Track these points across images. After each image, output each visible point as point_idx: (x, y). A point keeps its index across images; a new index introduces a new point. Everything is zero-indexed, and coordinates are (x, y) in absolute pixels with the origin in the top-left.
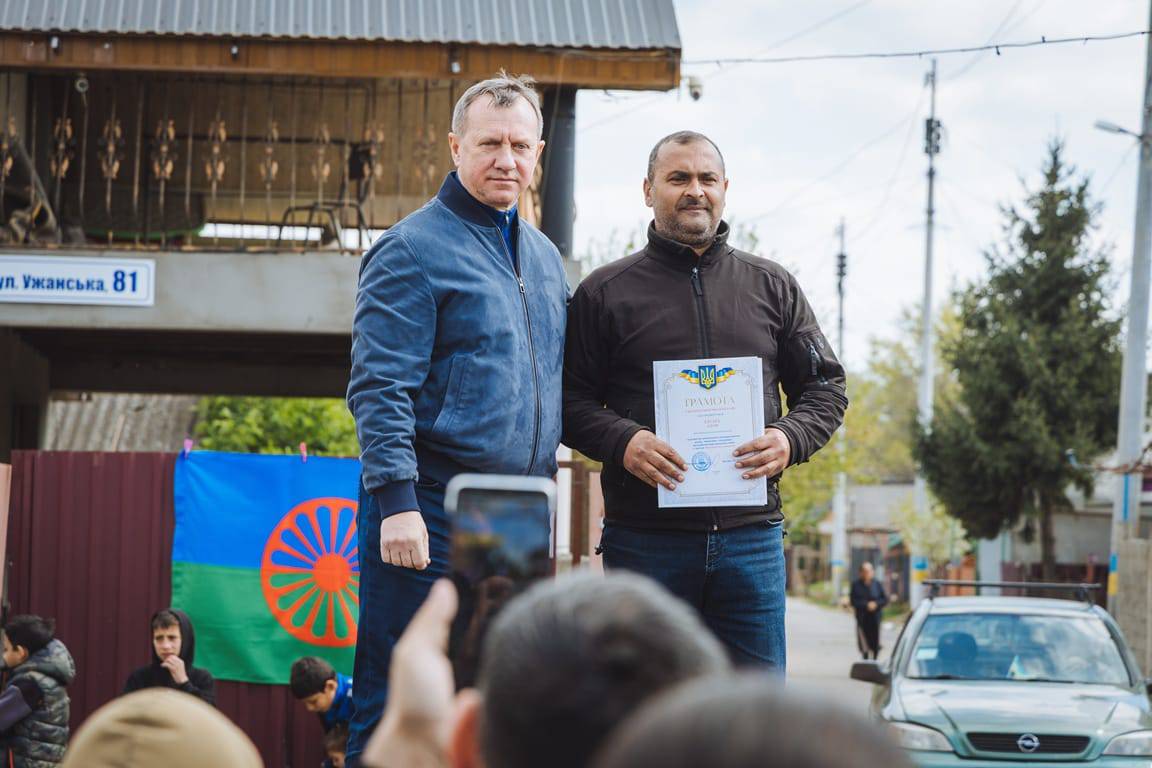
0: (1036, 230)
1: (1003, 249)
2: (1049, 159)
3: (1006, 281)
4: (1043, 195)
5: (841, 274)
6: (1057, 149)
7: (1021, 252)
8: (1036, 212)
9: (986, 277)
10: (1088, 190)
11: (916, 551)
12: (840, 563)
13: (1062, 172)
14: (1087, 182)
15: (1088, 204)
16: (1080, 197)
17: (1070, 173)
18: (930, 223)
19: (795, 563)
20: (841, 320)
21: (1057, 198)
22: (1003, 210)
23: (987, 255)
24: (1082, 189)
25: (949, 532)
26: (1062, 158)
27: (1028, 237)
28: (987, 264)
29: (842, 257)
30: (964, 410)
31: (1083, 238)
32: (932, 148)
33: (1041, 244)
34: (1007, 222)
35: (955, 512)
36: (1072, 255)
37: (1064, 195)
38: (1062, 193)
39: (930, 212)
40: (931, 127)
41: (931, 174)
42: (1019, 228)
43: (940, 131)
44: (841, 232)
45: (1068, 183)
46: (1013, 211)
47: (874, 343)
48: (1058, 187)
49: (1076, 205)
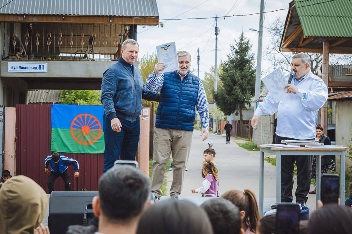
0: (238, 51)
1: (231, 55)
2: (241, 36)
3: (232, 62)
4: (240, 43)
5: (198, 60)
6: (243, 34)
7: (235, 56)
8: (238, 47)
9: (228, 61)
11: (214, 118)
12: (199, 120)
13: (244, 39)
14: (249, 41)
15: (249, 45)
16: (247, 44)
17: (245, 39)
18: (216, 49)
20: (198, 70)
21: (243, 44)
22: (231, 47)
23: (228, 56)
24: (248, 42)
25: (221, 114)
26: (243, 36)
27: (236, 52)
28: (228, 58)
29: (199, 56)
30: (223, 88)
31: (248, 52)
32: (217, 34)
33: (239, 54)
34: (232, 49)
35: (222, 110)
36: (246, 56)
38: (244, 43)
39: (216, 47)
40: (216, 29)
41: (216, 39)
42: (235, 50)
43: (218, 30)
44: (198, 51)
46: (233, 47)
47: (206, 74)
48: (243, 42)
49: (246, 45)
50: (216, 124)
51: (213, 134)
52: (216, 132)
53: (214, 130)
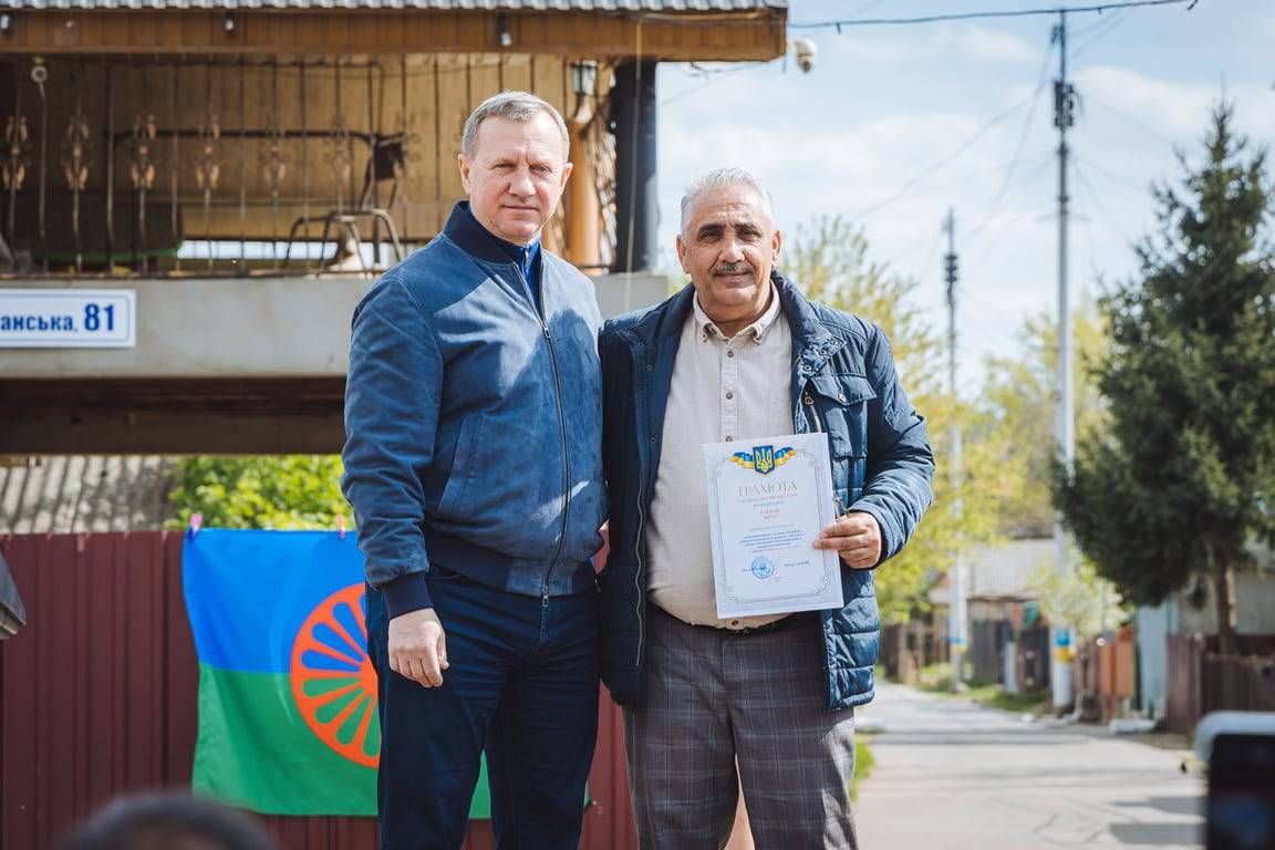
0: (1200, 218)
1: (1159, 242)
2: (1213, 129)
3: (1164, 282)
4: (1207, 175)
5: (952, 279)
6: (1224, 117)
7: (1182, 247)
8: (1198, 196)
9: (1139, 278)
10: (1264, 166)
11: (1056, 620)
12: (960, 640)
13: (1231, 145)
14: (1262, 158)
15: (1265, 185)
16: (1254, 177)
17: (1241, 147)
18: (1063, 213)
19: (902, 642)
20: (952, 338)
21: (1225, 179)
22: (1158, 194)
23: (1139, 251)
24: (1256, 166)
25: (1097, 601)
26: (1230, 128)
27: (1189, 226)
28: (1139, 262)
29: (951, 258)
30: (1114, 444)
31: (1259, 227)
32: (1063, 119)
33: (1206, 235)
34: (1163, 209)
35: (1106, 572)
36: (1244, 250)
37: (1234, 174)
38: (1231, 170)
39: (1063, 199)
40: (1063, 94)
41: (1063, 151)
42: (1178, 215)
43: (1074, 98)
44: (949, 227)
45: (1239, 159)
46: (1171, 195)
47: (992, 362)
48: (1226, 164)
49: (1249, 186)
50: (1071, 660)
51: (1051, 720)
52: (1069, 709)
53: (1060, 696)
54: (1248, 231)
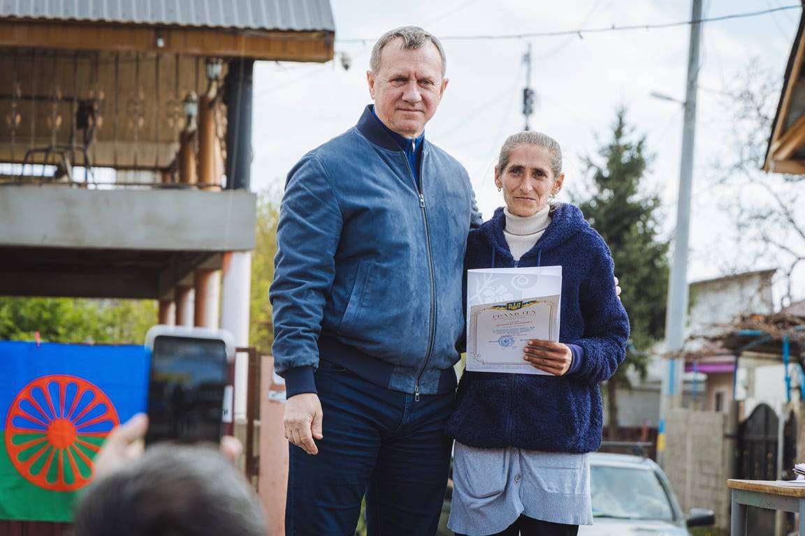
0: (606, 173)
1: (581, 187)
2: (616, 120)
4: (611, 147)
6: (622, 112)
7: (594, 190)
8: (606, 160)
10: (644, 144)
13: (626, 130)
14: (644, 138)
15: (645, 154)
16: (639, 150)
17: (632, 130)
21: (622, 150)
24: (640, 143)
26: (626, 119)
27: (600, 178)
31: (641, 180)
32: (527, 110)
33: (610, 183)
34: (584, 167)
36: (633, 193)
37: (627, 148)
38: (626, 145)
40: (527, 94)
42: (593, 171)
43: (534, 98)
45: (629, 138)
46: (588, 159)
48: (623, 141)
49: (636, 155)
54: (634, 181)
